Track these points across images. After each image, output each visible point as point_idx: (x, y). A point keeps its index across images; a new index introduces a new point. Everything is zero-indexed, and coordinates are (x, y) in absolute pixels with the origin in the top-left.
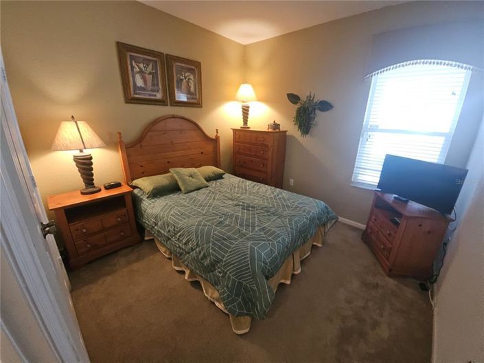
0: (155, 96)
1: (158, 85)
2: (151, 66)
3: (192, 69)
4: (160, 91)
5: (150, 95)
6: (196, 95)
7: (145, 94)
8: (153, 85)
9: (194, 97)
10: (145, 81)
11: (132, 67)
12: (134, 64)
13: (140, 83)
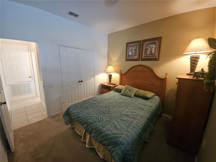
0: (135, 57)
1: (136, 53)
2: (135, 47)
3: (155, 42)
4: (137, 56)
5: (133, 57)
6: (155, 54)
7: (131, 57)
8: (135, 54)
9: (154, 55)
10: (132, 53)
11: (129, 49)
12: (130, 48)
13: (130, 54)
